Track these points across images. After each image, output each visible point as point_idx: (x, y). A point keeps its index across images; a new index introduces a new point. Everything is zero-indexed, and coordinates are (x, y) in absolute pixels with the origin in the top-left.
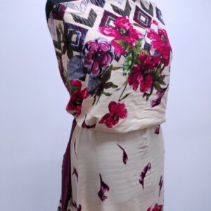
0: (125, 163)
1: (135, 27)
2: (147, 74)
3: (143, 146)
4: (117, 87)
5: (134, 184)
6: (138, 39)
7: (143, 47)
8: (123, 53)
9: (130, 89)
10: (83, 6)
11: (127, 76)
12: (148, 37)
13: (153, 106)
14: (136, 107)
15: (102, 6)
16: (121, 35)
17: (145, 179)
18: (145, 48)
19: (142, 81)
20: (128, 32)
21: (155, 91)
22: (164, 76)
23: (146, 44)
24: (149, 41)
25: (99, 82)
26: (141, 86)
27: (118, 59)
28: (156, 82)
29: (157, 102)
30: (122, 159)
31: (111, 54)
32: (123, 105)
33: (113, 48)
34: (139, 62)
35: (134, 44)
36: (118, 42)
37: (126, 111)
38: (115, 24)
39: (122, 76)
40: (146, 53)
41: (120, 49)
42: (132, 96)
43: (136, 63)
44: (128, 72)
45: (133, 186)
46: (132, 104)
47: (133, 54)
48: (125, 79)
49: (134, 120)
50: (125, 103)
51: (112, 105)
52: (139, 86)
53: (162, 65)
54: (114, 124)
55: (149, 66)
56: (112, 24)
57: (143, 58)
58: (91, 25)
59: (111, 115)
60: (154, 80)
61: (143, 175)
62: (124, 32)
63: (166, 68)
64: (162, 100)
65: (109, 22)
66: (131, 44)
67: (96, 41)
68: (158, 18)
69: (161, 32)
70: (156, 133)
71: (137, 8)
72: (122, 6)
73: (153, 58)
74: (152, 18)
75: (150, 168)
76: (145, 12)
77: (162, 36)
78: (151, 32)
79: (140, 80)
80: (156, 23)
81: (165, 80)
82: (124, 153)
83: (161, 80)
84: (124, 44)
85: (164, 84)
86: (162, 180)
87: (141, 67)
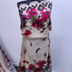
0: (31, 46)
1: (37, 11)
2: (39, 24)
3: (37, 43)
4: (28, 26)
6: (36, 14)
9: (33, 27)
10: (24, 5)
11: (32, 24)
12: (41, 14)
13: (41, 33)
15: (29, 5)
16: (31, 13)
17: (38, 52)
18: (38, 17)
19: (37, 26)
21: (41, 29)
23: (39, 16)
24: (40, 15)
25: (24, 25)
27: (28, 20)
28: (42, 26)
29: (42, 32)
30: (30, 45)
31: (27, 19)
33: (27, 17)
34: (36, 21)
35: (35, 16)
36: (29, 15)
37: (31, 33)
38: (31, 10)
39: (30, 24)
41: (30, 17)
42: (33, 29)
43: (35, 21)
44: (32, 23)
45: (33, 53)
46: (34, 31)
48: (31, 25)
49: (34, 36)
50: (31, 31)
51: (27, 31)
52: (36, 27)
53: (44, 22)
54: (28, 35)
55: (39, 22)
56: (30, 10)
58: (24, 11)
59: (27, 33)
60: (41, 26)
61: (37, 51)
64: (44, 31)
65: (29, 10)
66: (34, 16)
67: (24, 15)
68: (48, 7)
69: (47, 12)
70: (43, 40)
71: (40, 5)
72: (35, 5)
73: (41, 20)
74: (45, 7)
75: (40, 49)
76: (43, 6)
77: (47, 13)
78: (43, 12)
79: (36, 25)
80: (46, 9)
81: (45, 26)
82: (31, 43)
83: (44, 26)
84: (31, 16)
85: (45, 27)
86: (46, 54)
87: (36, 22)
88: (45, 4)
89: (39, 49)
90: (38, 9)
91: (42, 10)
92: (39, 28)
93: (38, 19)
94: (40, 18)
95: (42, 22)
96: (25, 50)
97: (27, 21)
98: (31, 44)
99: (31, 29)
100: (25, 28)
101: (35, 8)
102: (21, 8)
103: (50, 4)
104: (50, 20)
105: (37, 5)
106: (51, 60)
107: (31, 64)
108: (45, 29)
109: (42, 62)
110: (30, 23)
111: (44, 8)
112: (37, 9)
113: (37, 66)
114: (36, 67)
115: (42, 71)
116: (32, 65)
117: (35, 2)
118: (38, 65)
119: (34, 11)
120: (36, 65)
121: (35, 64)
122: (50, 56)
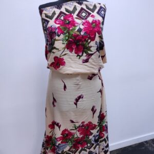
0: (65, 90)
1: (75, 20)
2: (79, 45)
3: (76, 84)
4: (58, 49)
5: (71, 103)
6: (74, 26)
7: (76, 30)
8: (63, 33)
9: (67, 51)
12: (83, 25)
13: (83, 63)
14: (71, 61)
15: (60, 9)
16: (65, 24)
17: (78, 103)
18: (78, 31)
20: (69, 22)
21: (85, 54)
22: (91, 47)
23: (80, 28)
24: (82, 27)
26: (75, 51)
27: (59, 36)
29: (86, 61)
30: (63, 88)
31: (55, 33)
32: (63, 59)
33: (57, 30)
34: (73, 38)
35: (71, 29)
36: (61, 27)
37: (64, 62)
38: (64, 18)
39: (62, 44)
40: (78, 33)
41: (61, 31)
42: (69, 55)
43: (71, 38)
44: (66, 42)
47: (69, 34)
48: (64, 46)
50: (64, 58)
51: (56, 58)
52: (74, 50)
53: (89, 41)
54: (58, 68)
55: (80, 40)
56: (62, 18)
57: (76, 36)
58: (51, 19)
60: (84, 49)
61: (77, 100)
62: (68, 22)
63: (92, 42)
64: (90, 60)
66: (69, 28)
67: (51, 27)
68: (98, 13)
69: (95, 22)
70: (88, 79)
71: (82, 9)
72: (71, 9)
73: (83, 37)
74: (92, 14)
75: (82, 98)
76: (88, 10)
77: (94, 24)
78: (86, 22)
79: (74, 47)
80: (93, 16)
81: (92, 49)
82: (65, 85)
83: (89, 48)
84: (64, 28)
85: (91, 51)
86: (95, 109)
87: (74, 40)
88: (92, 7)
89: (80, 97)
90: (77, 17)
91: (86, 19)
92: (80, 54)
93: (78, 35)
94: (82, 33)
95: (85, 40)
96: (54, 98)
97: (57, 38)
98: (65, 87)
99: (63, 54)
100: (54, 53)
101: (73, 14)
102: (45, 14)
103: (101, 7)
104: (101, 37)
105: (75, 8)
106: (106, 123)
107: (66, 130)
108: (92, 54)
109: (87, 124)
110: (61, 42)
111: (89, 14)
112: (75, 16)
113: (78, 135)
114: (76, 136)
115: (89, 145)
116: (67, 132)
117: (72, 3)
118: (79, 131)
119: (70, 19)
120: (76, 131)
121: (74, 128)
122: (105, 115)
